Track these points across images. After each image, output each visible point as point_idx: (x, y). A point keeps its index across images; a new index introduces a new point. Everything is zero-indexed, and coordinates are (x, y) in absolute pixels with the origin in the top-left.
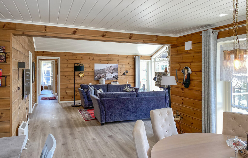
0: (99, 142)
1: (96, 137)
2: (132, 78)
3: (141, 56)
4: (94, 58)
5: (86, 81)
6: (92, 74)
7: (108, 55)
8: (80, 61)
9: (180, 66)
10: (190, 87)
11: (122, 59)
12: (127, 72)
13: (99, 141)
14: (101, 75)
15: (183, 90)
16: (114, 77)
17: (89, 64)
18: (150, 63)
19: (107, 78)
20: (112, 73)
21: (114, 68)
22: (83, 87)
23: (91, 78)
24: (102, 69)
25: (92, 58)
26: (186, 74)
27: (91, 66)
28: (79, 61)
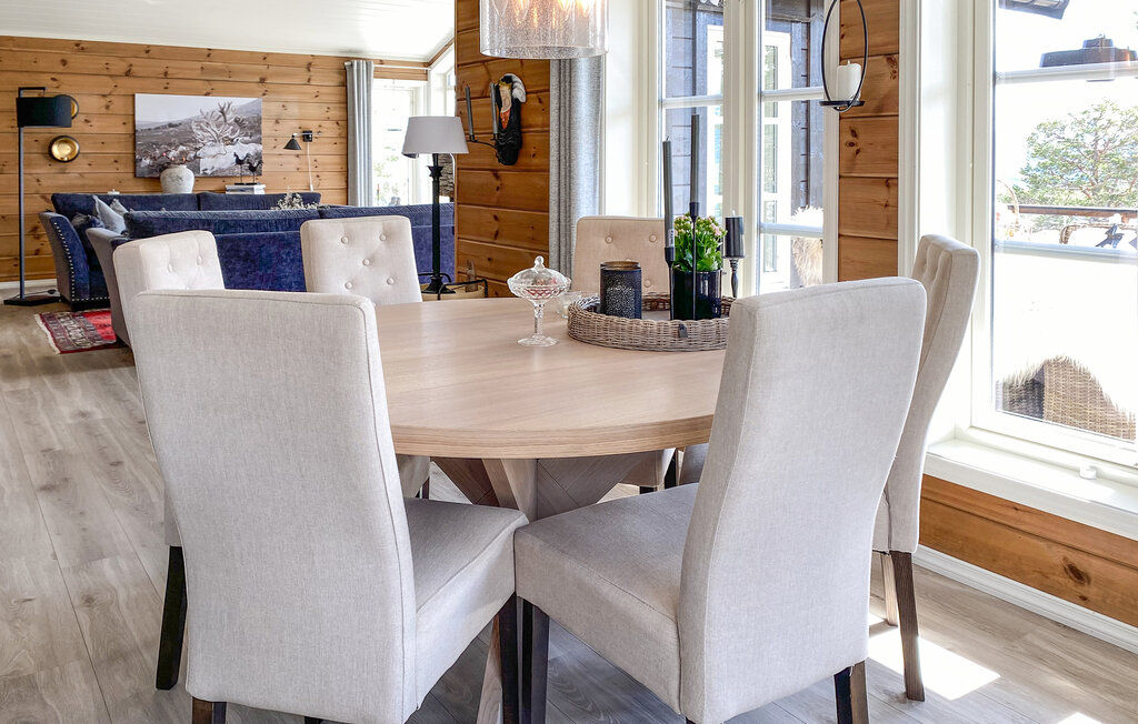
0: (108, 421)
1: (98, 406)
2: (338, 168)
3: (382, 62)
4: (133, 68)
5: (92, 182)
6: (123, 149)
7: (209, 53)
8: (53, 79)
9: (488, 72)
10: (522, 160)
11: (284, 75)
12: (307, 137)
13: (110, 419)
14: (173, 154)
15: (497, 177)
16: (239, 162)
17: (104, 96)
18: (422, 94)
19: (207, 164)
20: (231, 142)
21: (241, 117)
22: (63, 204)
23: (117, 165)
24: (175, 119)
25: (120, 67)
26: (506, 108)
27: (119, 104)
28: (52, 82)
